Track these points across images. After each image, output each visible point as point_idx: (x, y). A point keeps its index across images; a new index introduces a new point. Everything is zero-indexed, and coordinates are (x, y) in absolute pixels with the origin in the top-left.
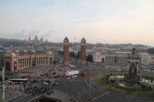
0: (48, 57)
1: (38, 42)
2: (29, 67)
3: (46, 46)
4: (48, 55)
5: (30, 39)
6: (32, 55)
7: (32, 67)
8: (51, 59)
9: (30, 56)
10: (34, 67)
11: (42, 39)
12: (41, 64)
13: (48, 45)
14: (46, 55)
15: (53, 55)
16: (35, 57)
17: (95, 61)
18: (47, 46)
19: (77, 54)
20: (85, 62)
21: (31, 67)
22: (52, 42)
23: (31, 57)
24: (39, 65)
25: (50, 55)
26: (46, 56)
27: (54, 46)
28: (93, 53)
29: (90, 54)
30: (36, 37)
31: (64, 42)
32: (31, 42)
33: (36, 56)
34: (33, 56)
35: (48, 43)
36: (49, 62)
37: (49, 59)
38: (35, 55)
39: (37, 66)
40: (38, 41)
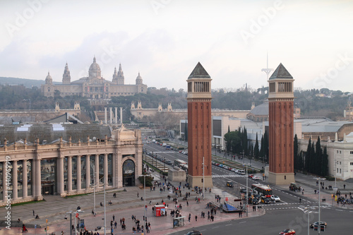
0: (116, 154)
1: (102, 89)
2: (28, 198)
3: (136, 106)
4: (115, 147)
5: (66, 75)
6: (40, 148)
7: (40, 196)
8: (129, 163)
9: (30, 150)
10: (48, 198)
11: (119, 76)
12: (84, 186)
13: (142, 100)
14: (108, 145)
15: (136, 145)
16: (53, 155)
17: (337, 175)
18: (140, 105)
19: (260, 139)
20: (291, 178)
21: (36, 200)
22: (163, 90)
23: (35, 153)
24: (72, 192)
25: (127, 144)
26: (106, 149)
27: (170, 107)
28: (332, 135)
29: (314, 141)
30: (94, 69)
31: (190, 84)
32: (73, 91)
33: (58, 151)
34: (46, 151)
35: (145, 92)
36: (120, 178)
37: (120, 162)
38: (55, 147)
39: (64, 194)
40: (101, 86)
